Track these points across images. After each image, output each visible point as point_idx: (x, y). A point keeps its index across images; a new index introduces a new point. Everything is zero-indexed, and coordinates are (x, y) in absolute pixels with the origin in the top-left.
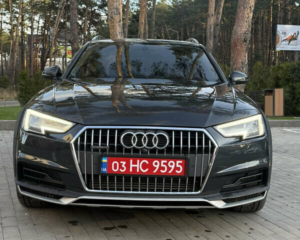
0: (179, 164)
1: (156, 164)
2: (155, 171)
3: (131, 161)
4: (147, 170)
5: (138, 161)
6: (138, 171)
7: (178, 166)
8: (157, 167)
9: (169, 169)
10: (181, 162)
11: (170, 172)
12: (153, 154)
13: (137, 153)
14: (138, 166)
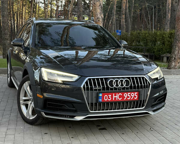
1: (125, 95)
2: (125, 99)
3: (114, 94)
5: (117, 94)
6: (117, 99)
7: (135, 95)
10: (137, 93)
11: (132, 99)
12: (124, 90)
13: (116, 90)
14: (117, 97)
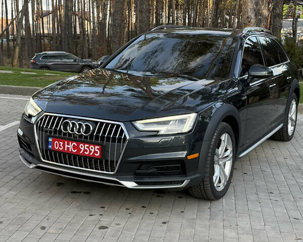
0: (97, 149)
1: (82, 147)
2: (81, 152)
3: (66, 142)
4: (76, 150)
5: (70, 143)
6: (70, 150)
7: (96, 150)
8: (83, 149)
9: (90, 152)
10: (98, 147)
11: (91, 154)
12: (80, 139)
13: (70, 138)
14: (70, 147)
